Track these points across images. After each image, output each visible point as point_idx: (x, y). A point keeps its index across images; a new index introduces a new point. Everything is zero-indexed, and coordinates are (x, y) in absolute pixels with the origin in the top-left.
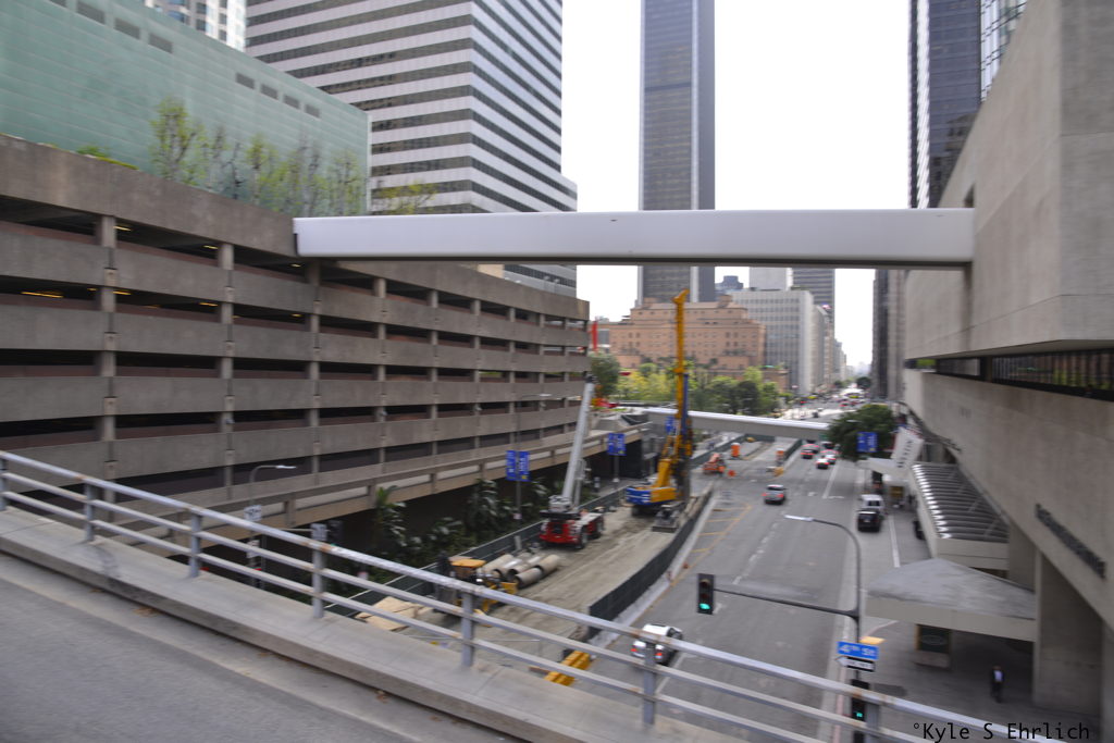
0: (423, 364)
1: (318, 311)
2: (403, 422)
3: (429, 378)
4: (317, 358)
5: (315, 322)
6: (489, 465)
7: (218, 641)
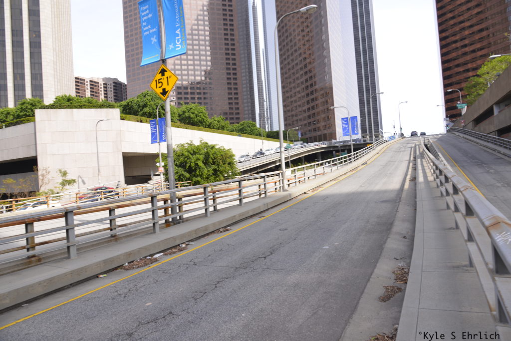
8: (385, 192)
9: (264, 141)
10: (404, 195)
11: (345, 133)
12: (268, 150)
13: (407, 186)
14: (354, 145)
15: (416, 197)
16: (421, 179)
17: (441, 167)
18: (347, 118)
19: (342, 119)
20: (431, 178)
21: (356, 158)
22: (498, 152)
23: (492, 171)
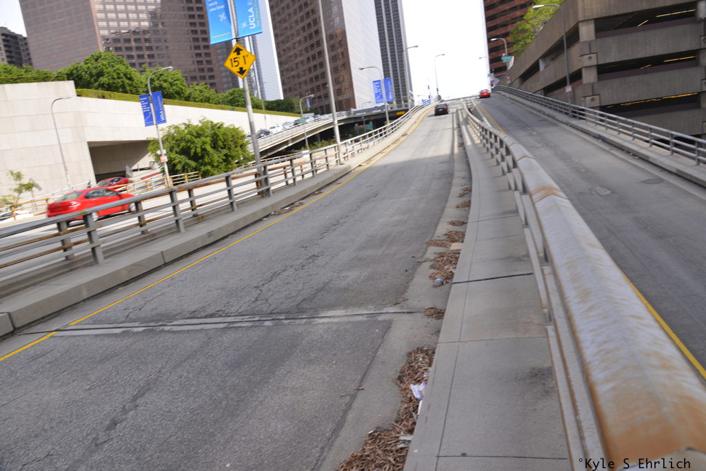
8: (438, 157)
9: (267, 115)
10: (456, 157)
11: (379, 99)
12: (274, 128)
13: (456, 150)
14: (389, 113)
15: (466, 157)
16: (468, 143)
17: (486, 127)
18: (379, 81)
19: (374, 82)
20: (478, 142)
21: (393, 130)
22: (544, 113)
23: (534, 133)
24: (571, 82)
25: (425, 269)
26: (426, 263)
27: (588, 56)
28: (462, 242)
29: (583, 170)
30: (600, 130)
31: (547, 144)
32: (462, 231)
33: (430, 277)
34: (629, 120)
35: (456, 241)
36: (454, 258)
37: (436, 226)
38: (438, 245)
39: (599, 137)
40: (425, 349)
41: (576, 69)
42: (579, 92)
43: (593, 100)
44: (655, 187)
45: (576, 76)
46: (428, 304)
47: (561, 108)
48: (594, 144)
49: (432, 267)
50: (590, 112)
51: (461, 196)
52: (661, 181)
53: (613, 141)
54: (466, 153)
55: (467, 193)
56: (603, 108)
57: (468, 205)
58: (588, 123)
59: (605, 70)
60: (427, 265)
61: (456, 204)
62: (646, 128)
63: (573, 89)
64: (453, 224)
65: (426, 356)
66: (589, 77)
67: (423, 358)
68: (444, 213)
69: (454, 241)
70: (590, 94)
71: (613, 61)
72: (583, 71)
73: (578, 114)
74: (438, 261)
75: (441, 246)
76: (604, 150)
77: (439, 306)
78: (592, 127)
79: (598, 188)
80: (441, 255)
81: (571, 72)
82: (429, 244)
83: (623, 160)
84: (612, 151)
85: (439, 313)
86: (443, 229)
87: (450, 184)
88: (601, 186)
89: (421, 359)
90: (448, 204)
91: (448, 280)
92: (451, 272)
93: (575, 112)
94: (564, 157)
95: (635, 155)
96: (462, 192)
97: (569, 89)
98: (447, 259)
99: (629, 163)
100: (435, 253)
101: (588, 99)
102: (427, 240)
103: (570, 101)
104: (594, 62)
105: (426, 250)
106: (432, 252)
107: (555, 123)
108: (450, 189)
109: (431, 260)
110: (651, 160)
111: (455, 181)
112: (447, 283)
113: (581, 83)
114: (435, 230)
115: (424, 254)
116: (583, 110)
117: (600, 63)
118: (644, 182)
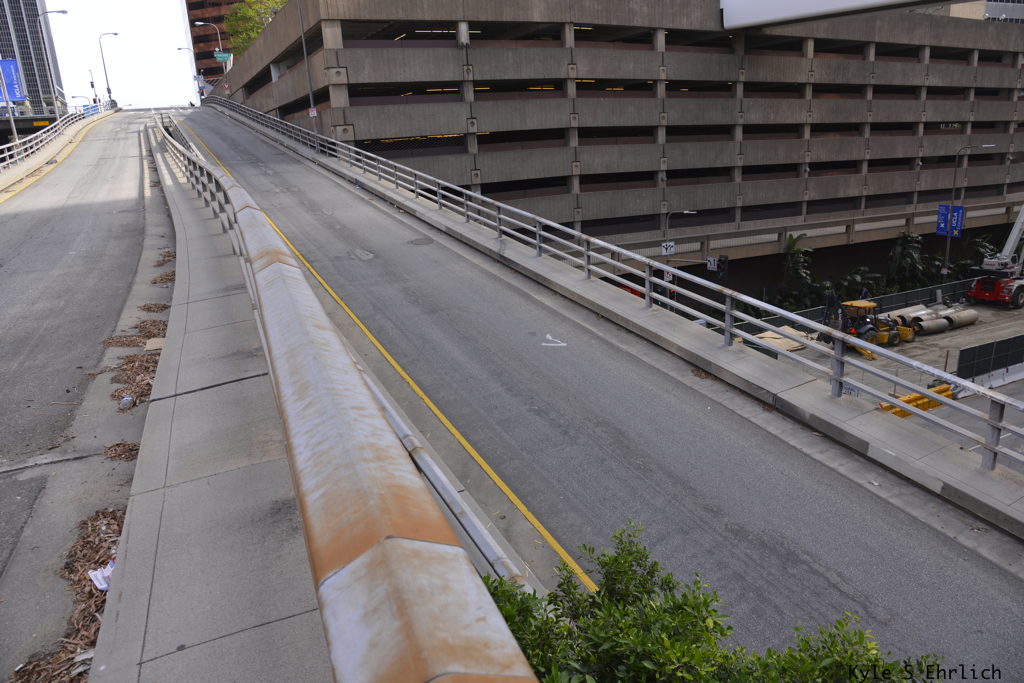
0: (854, 120)
1: (742, 78)
2: (828, 178)
3: (861, 134)
4: (741, 122)
5: (740, 89)
6: (917, 220)
7: (537, 286)
8: (116, 203)
10: (147, 203)
13: (148, 193)
14: (17, 120)
15: (166, 204)
16: (168, 181)
17: (194, 158)
20: (183, 180)
21: (28, 152)
22: (281, 144)
23: (270, 172)
24: (315, 105)
25: (104, 384)
26: (105, 374)
27: (335, 70)
28: (164, 337)
29: (338, 227)
30: (356, 173)
31: (288, 188)
32: (164, 319)
33: (113, 396)
34: (391, 162)
35: (154, 336)
36: (151, 362)
37: (119, 315)
38: (123, 345)
39: (356, 183)
40: (111, 510)
41: (321, 85)
42: (327, 119)
43: (345, 131)
44: (424, 249)
45: (322, 96)
46: (111, 439)
47: (306, 139)
48: (349, 191)
49: (114, 380)
50: (342, 147)
51: (160, 264)
52: (430, 241)
53: (372, 188)
54: (164, 197)
55: (170, 261)
56: (359, 144)
57: (170, 278)
58: (342, 162)
59: (359, 93)
60: (106, 378)
61: (151, 277)
62: (410, 174)
63: (319, 113)
64: (148, 309)
65: (113, 521)
66: (339, 99)
67: (108, 524)
68: (132, 292)
69: (150, 336)
70: (342, 122)
71: (367, 81)
72: (331, 88)
73: (328, 149)
74: (125, 370)
75: (128, 346)
76: (363, 199)
77: (130, 440)
78: (347, 168)
79: (358, 251)
80: (130, 360)
81: (315, 89)
82: (109, 343)
83: (386, 213)
84: (373, 202)
85: (132, 450)
86: (130, 318)
87: (140, 246)
88: (362, 248)
89: (104, 528)
90: (138, 279)
91: (143, 398)
92: (148, 384)
93: (324, 146)
94: (313, 207)
95: (400, 207)
96: (161, 258)
97: (313, 113)
98: (140, 366)
99: (394, 218)
100: (119, 358)
101: (340, 129)
102: (104, 337)
103: (315, 129)
104: (343, 79)
105: (103, 353)
106: (113, 356)
107: (298, 159)
108: (141, 254)
109: (112, 370)
110: (418, 215)
111: (148, 242)
112: (142, 402)
113: (329, 107)
114: (117, 321)
115: (100, 360)
116: (334, 144)
117: (351, 82)
118: (412, 242)
